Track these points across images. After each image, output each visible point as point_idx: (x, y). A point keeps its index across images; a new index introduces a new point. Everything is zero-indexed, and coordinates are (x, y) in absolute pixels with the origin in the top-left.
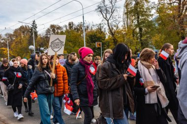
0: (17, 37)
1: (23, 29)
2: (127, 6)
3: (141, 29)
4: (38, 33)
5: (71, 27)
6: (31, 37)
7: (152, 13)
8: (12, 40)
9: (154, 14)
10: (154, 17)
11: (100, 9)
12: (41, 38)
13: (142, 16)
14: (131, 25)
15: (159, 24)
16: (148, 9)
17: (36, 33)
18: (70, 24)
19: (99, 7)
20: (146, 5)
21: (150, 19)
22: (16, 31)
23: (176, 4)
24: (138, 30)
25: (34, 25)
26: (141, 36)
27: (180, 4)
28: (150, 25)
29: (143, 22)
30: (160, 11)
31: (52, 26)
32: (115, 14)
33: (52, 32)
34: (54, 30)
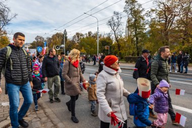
0: (54, 40)
1: (58, 35)
2: (129, 21)
3: (137, 39)
4: (68, 38)
5: (89, 35)
6: (63, 40)
7: (146, 28)
8: (51, 42)
9: (147, 28)
10: (147, 30)
12: (70, 42)
13: (139, 29)
14: (131, 35)
15: (151, 36)
16: (143, 24)
17: (66, 38)
18: (89, 33)
19: (109, 22)
20: (142, 22)
21: (145, 31)
22: (53, 36)
23: (163, 22)
24: (135, 39)
25: (65, 33)
26: (137, 43)
27: (166, 21)
28: (144, 35)
29: (139, 34)
30: (151, 26)
31: (77, 34)
32: (120, 27)
33: (77, 38)
34: (78, 37)
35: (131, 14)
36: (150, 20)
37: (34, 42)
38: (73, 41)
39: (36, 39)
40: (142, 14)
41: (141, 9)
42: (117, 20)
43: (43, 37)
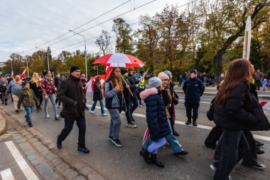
0: (35, 59)
1: (40, 53)
2: (117, 41)
4: (52, 57)
5: (78, 54)
6: (46, 59)
8: (31, 61)
9: (135, 49)
10: (135, 51)
11: (98, 42)
12: (55, 61)
13: (128, 49)
16: (131, 44)
17: (50, 56)
18: (77, 52)
20: (130, 42)
21: (133, 52)
22: (34, 55)
25: (49, 51)
30: (139, 47)
31: (64, 52)
32: (109, 46)
33: (63, 57)
34: (65, 55)
35: (120, 33)
36: (137, 41)
37: (9, 61)
38: (59, 60)
39: (11, 57)
40: (130, 34)
41: (129, 29)
42: (105, 40)
43: (21, 55)
